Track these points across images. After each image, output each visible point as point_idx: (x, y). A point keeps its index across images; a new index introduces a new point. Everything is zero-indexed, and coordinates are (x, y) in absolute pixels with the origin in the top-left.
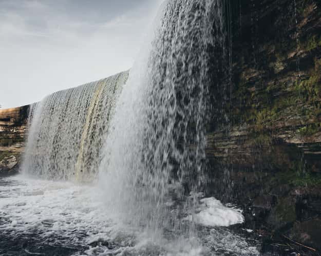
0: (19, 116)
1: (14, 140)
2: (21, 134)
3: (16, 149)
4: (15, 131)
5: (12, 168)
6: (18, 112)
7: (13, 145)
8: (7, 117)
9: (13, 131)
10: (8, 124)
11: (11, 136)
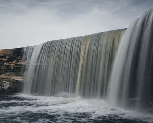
0: (13, 55)
1: (5, 70)
2: (11, 67)
3: (6, 77)
4: (7, 65)
5: (7, 90)
6: (12, 52)
7: (4, 74)
8: (3, 55)
9: (6, 64)
10: (3, 60)
11: (3, 68)
